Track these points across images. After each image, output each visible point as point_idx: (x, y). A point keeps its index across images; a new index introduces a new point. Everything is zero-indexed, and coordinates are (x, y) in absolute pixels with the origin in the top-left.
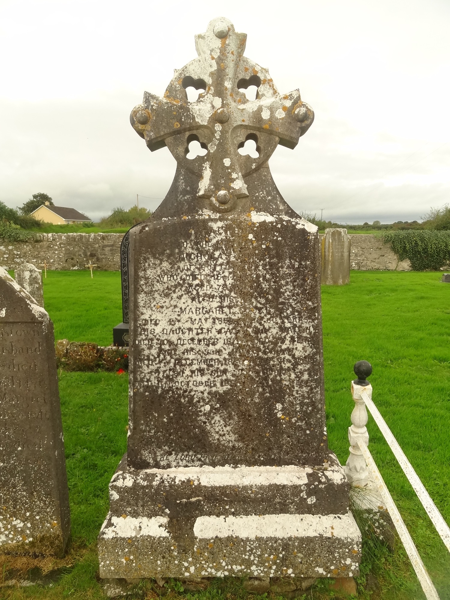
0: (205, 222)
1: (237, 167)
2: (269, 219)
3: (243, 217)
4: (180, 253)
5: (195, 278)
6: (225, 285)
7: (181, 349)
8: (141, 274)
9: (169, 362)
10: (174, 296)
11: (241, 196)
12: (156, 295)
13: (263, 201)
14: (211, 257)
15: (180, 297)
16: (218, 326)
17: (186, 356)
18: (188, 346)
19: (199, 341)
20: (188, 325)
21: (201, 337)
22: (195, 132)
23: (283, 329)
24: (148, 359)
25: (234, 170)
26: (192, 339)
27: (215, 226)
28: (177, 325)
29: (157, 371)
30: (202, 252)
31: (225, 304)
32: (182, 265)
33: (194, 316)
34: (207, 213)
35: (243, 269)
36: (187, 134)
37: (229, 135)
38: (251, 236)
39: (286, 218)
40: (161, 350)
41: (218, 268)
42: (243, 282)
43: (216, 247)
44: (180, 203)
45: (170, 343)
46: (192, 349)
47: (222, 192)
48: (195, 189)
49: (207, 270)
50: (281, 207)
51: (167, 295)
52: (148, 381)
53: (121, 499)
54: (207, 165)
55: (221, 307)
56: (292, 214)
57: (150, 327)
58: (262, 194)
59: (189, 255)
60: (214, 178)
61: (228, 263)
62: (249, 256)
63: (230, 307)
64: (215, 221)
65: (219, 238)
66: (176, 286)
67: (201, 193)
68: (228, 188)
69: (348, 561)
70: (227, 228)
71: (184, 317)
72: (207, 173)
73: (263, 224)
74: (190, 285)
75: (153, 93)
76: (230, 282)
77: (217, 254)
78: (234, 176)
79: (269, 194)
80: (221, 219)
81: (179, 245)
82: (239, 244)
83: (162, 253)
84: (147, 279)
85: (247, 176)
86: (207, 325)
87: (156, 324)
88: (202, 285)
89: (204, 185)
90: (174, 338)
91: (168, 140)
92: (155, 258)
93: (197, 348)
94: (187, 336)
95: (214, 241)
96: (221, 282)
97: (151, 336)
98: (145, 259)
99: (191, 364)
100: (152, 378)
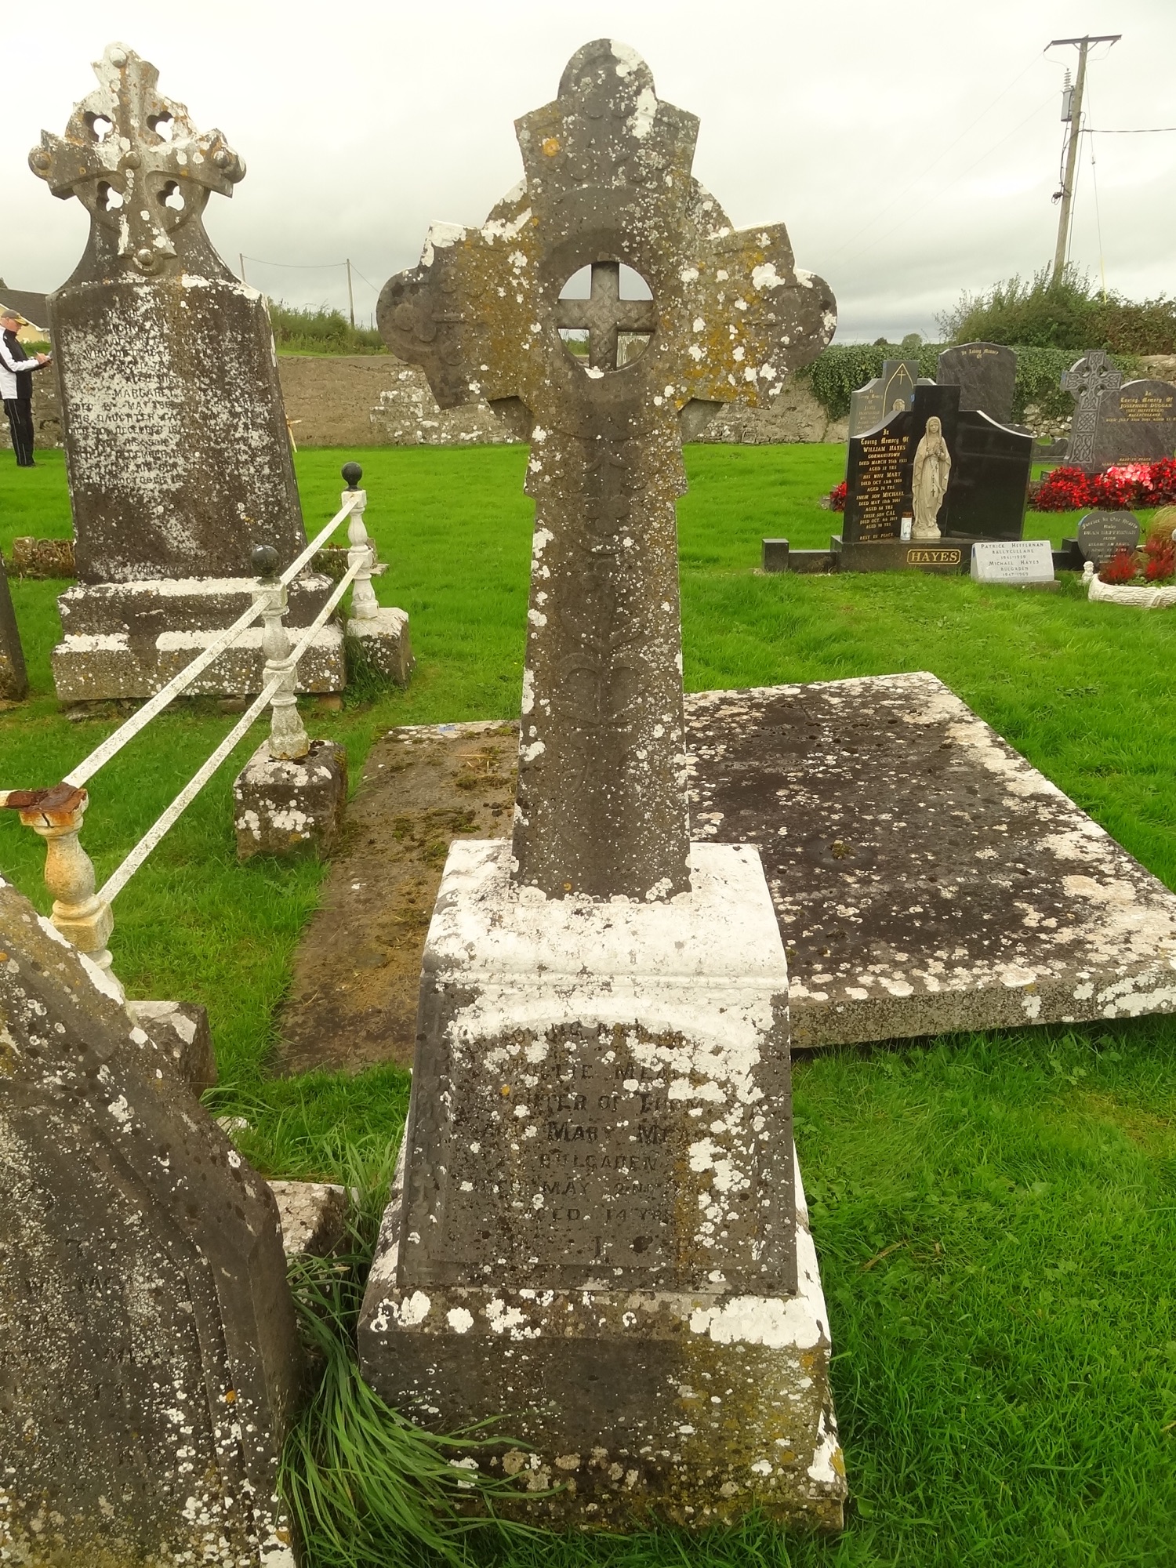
0: (129, 287)
1: (158, 221)
2: (202, 283)
3: (173, 281)
4: (106, 324)
5: (126, 354)
6: (161, 362)
7: (122, 439)
8: (65, 349)
9: (109, 455)
10: (106, 375)
11: (168, 257)
12: (85, 375)
13: (195, 262)
14: (142, 329)
15: (112, 377)
16: (161, 412)
17: (128, 447)
18: (130, 436)
19: (141, 429)
20: (126, 410)
21: (142, 424)
22: (105, 179)
23: (234, 414)
24: (86, 452)
25: (154, 225)
26: (133, 427)
27: (142, 291)
28: (114, 410)
29: (97, 466)
30: (130, 323)
31: (165, 384)
32: (109, 338)
33: (132, 400)
34: (131, 277)
35: (179, 343)
36: (97, 181)
37: (143, 183)
38: (183, 304)
39: (223, 282)
40: (98, 440)
41: (151, 342)
42: (181, 358)
43: (146, 316)
44: (100, 264)
45: (108, 432)
46: (134, 439)
47: (143, 252)
48: (115, 247)
49: (139, 345)
50: (217, 270)
51: (97, 375)
52: (89, 477)
53: (73, 613)
54: (123, 218)
55: (161, 389)
56: (230, 278)
57: (82, 413)
58: (193, 253)
59: (116, 327)
60: (132, 234)
61: (162, 335)
62: (185, 327)
63: (170, 389)
64: (140, 285)
65: (147, 306)
66: (106, 364)
67: (121, 252)
68: (151, 247)
69: (327, 674)
70: (156, 294)
71: (120, 400)
72: (125, 229)
73: (195, 289)
74: (123, 363)
75: (50, 132)
76: (166, 358)
77: (148, 325)
78: (155, 232)
79: (200, 253)
80: (147, 284)
81: (104, 315)
82: (172, 313)
83: (85, 324)
84: (71, 355)
85: (172, 231)
86: (147, 410)
87: (89, 410)
88: (135, 363)
89: (124, 242)
90: (111, 426)
91: (76, 188)
92: (78, 330)
93: (140, 437)
94: (127, 423)
95: (143, 310)
96: (157, 358)
97: (85, 424)
98: (67, 332)
99: (135, 457)
100: (93, 475)
